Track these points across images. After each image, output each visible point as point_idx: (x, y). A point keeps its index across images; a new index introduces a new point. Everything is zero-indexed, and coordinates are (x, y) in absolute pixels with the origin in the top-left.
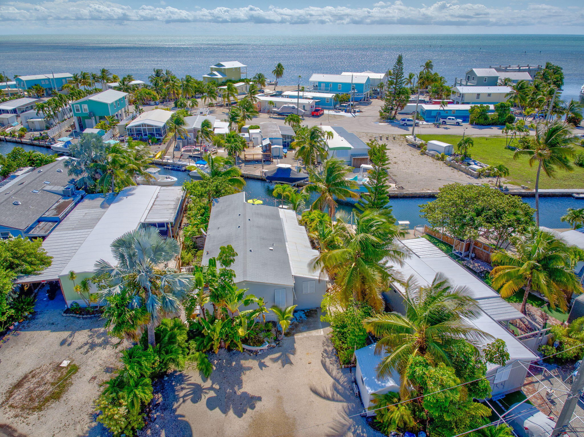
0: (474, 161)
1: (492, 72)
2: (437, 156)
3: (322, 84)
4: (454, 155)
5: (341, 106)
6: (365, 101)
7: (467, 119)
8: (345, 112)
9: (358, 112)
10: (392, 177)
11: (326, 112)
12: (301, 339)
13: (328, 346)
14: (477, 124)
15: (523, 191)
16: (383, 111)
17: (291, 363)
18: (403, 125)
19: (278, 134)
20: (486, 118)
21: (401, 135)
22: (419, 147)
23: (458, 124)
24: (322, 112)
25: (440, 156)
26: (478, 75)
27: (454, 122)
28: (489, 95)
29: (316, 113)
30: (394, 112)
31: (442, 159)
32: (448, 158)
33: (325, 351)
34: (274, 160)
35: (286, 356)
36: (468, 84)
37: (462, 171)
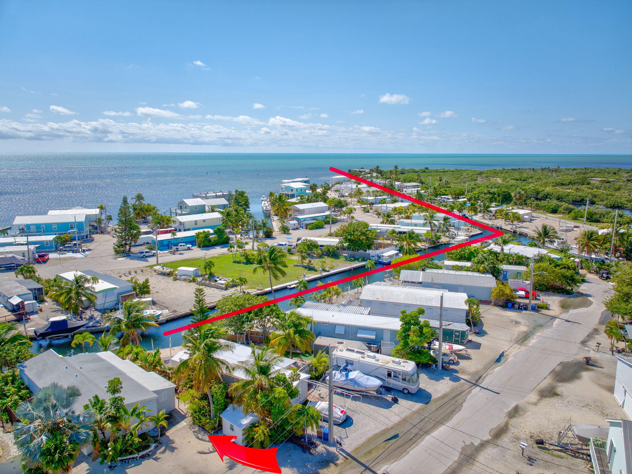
0: (218, 278)
1: (199, 202)
2: (189, 279)
3: (31, 227)
4: (201, 276)
5: (65, 247)
6: (88, 239)
7: (194, 243)
8: (73, 252)
9: (87, 250)
10: (162, 304)
11: (52, 256)
12: (173, 433)
13: (194, 428)
14: (204, 246)
15: (259, 292)
16: (116, 247)
17: (176, 448)
18: (143, 257)
19: (24, 290)
20: (210, 241)
21: (146, 267)
22: (169, 274)
23: (189, 249)
24: (47, 257)
25: (191, 279)
26: (190, 205)
27: (186, 247)
28: (204, 221)
29: (42, 259)
30: (128, 247)
31: (194, 281)
32: (199, 279)
33: (194, 432)
34: (31, 317)
35: (170, 447)
36: (183, 212)
37: (213, 287)
